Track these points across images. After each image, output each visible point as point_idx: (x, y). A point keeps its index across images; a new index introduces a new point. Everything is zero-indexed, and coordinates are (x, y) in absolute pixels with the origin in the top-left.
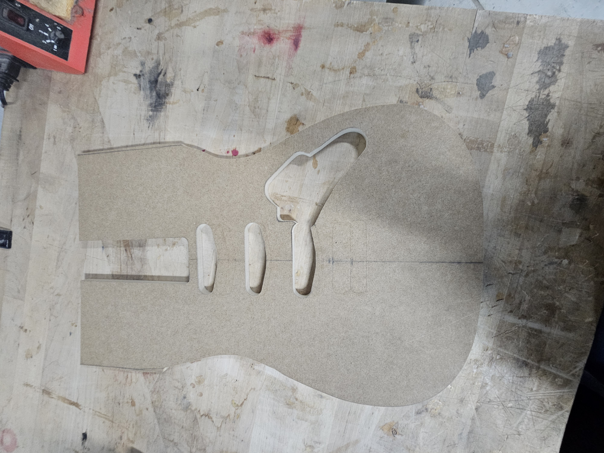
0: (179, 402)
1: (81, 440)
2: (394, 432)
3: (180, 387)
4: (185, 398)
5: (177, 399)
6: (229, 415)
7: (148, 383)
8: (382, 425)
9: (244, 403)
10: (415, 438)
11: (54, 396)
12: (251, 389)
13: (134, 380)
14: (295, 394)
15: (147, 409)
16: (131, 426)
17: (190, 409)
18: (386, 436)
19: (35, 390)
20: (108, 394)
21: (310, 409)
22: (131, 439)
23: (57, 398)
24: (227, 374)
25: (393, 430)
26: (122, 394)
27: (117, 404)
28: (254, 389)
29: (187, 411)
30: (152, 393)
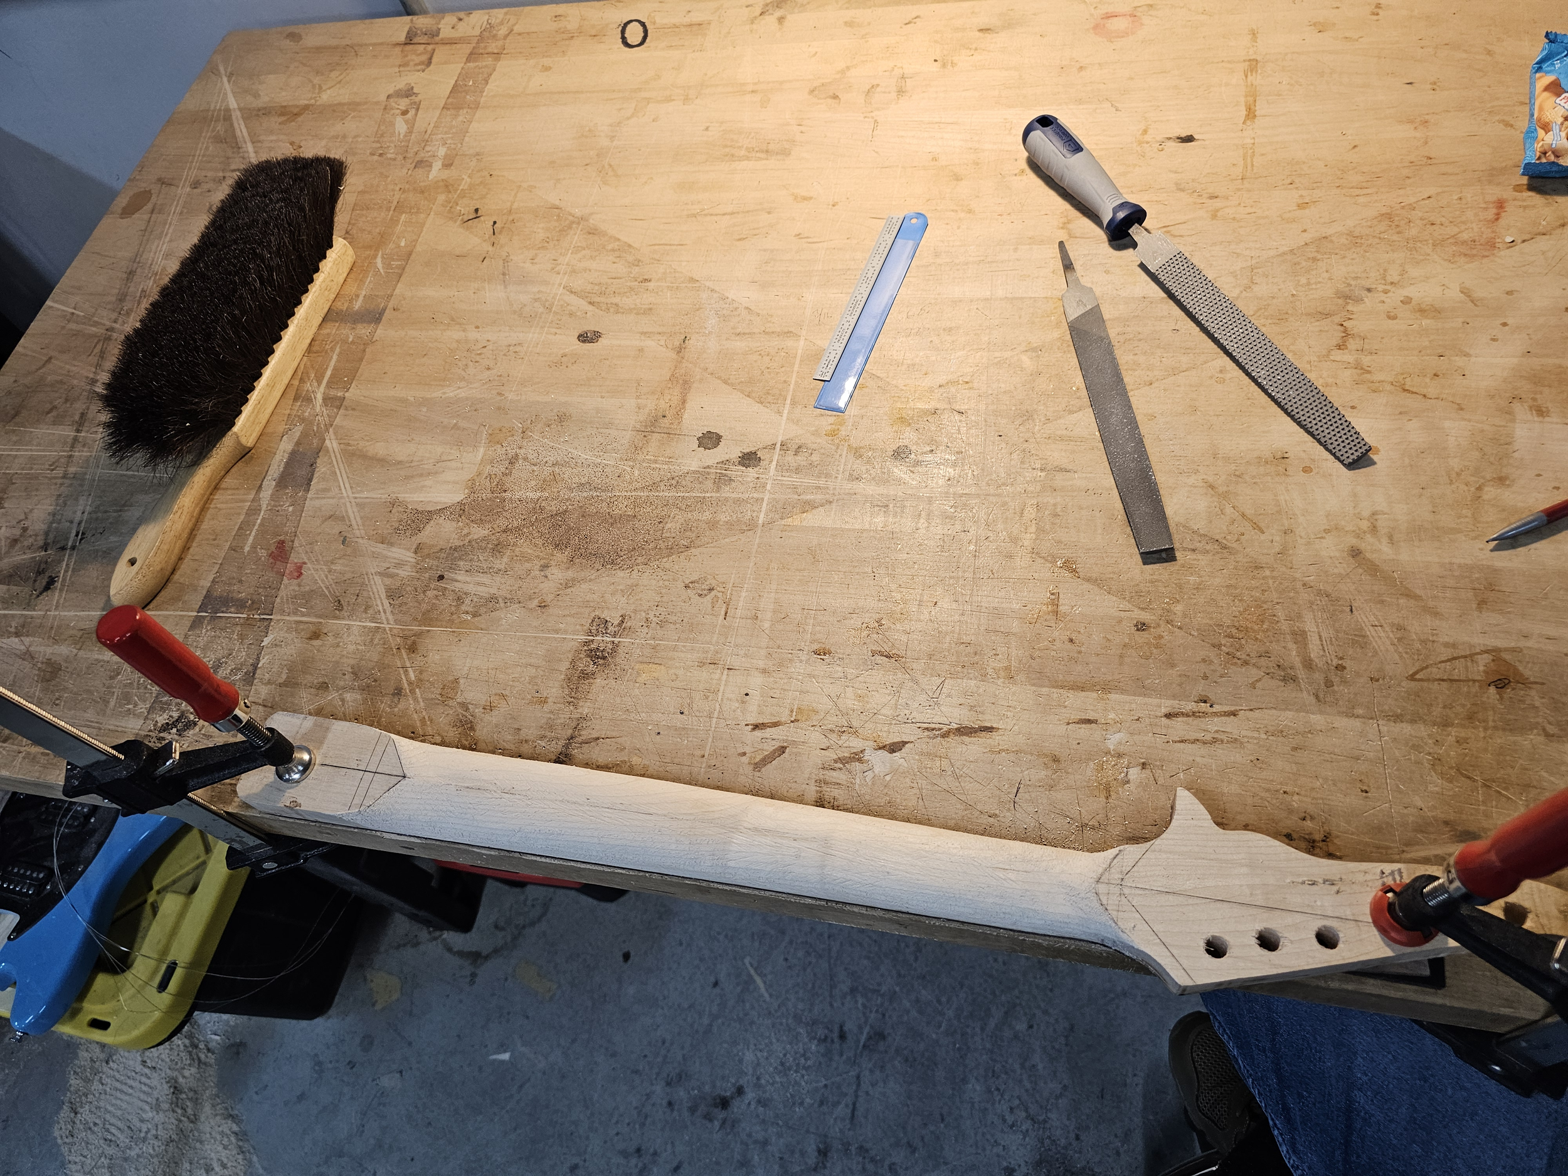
0: (1353, 283)
1: (1177, 135)
2: (1501, 683)
3: (1389, 279)
4: (1369, 290)
5: (1356, 278)
6: (1369, 372)
7: (1369, 223)
8: (1507, 656)
9: (1413, 395)
10: (1508, 727)
11: (1250, 78)
12: (1458, 404)
13: (1361, 200)
14: (1492, 483)
15: (1305, 231)
16: (1249, 210)
17: (1347, 303)
18: (1482, 668)
19: (1249, 48)
20: (1304, 163)
21: (1469, 515)
22: (1219, 214)
23: (1249, 83)
24: (1467, 355)
25: (1507, 681)
26: (1315, 185)
27: (1289, 181)
28: (1462, 409)
29: (1339, 298)
30: (1348, 234)
